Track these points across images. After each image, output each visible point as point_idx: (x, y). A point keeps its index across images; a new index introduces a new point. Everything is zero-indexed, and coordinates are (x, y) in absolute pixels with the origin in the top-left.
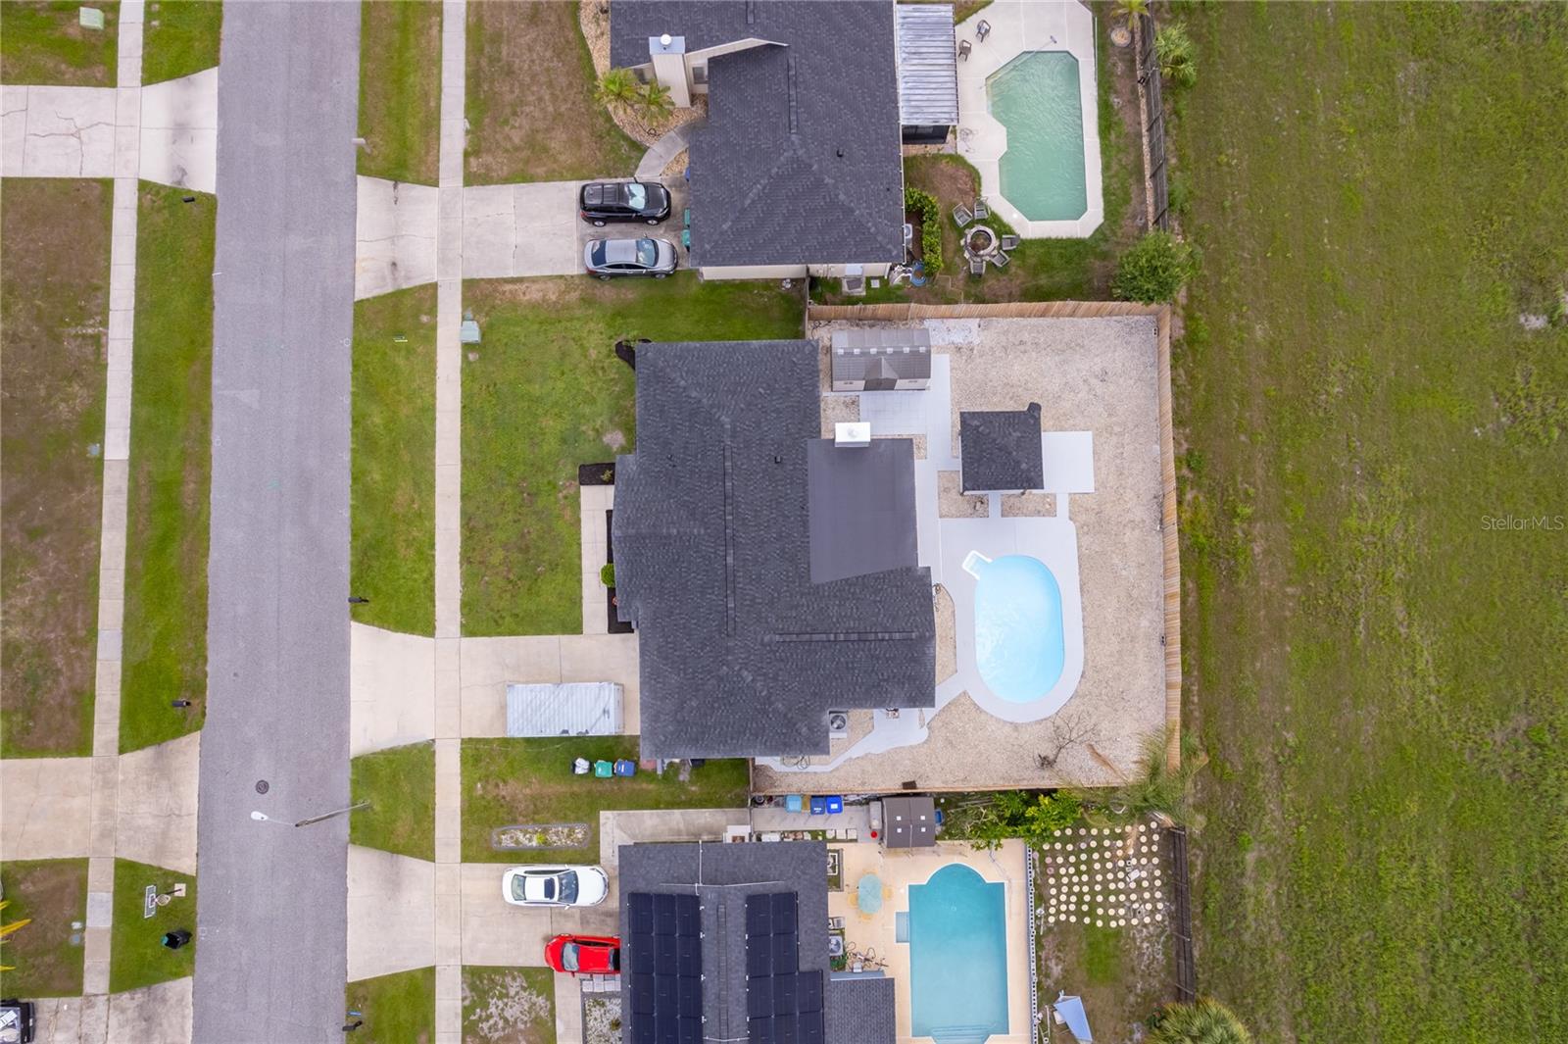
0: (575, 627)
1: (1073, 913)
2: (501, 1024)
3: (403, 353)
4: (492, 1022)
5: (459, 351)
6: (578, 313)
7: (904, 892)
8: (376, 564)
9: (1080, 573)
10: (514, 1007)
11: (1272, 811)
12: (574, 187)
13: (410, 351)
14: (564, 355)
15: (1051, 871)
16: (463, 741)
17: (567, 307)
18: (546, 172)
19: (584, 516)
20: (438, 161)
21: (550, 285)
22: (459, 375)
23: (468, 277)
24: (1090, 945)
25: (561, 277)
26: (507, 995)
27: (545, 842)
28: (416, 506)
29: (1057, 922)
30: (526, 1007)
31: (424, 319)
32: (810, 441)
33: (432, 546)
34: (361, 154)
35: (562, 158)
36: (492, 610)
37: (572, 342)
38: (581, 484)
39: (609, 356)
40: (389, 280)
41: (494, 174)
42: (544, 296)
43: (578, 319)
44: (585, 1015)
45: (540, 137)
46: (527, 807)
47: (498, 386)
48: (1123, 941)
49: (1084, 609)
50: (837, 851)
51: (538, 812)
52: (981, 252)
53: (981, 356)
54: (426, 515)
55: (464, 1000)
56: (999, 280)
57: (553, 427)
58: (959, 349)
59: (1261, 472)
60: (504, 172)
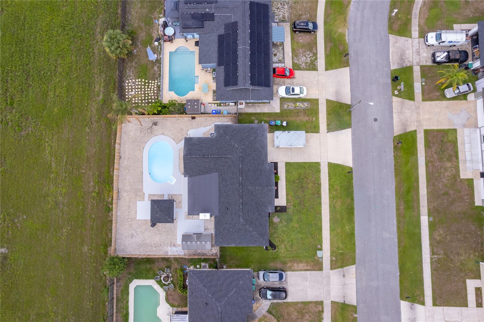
0: (287, 164)
1: (150, 83)
2: (307, 56)
3: (340, 248)
4: (309, 56)
5: (323, 248)
6: (288, 259)
7: (196, 89)
8: (346, 184)
9: (143, 177)
10: (303, 60)
11: (94, 109)
12: (289, 300)
13: (338, 248)
14: (291, 246)
15: (156, 94)
16: (319, 132)
17: (291, 261)
18: (298, 305)
19: (285, 197)
20: (331, 310)
21: (296, 269)
22: (323, 241)
23: (321, 272)
24: (146, 75)
25: (293, 271)
26: (305, 63)
27: (295, 104)
28: (335, 201)
29: (155, 81)
30: (300, 60)
31: (334, 259)
32: (218, 215)
33: (329, 189)
34: (356, 312)
35: (293, 309)
36: (311, 170)
37: (289, 250)
38: (286, 207)
39: (278, 245)
40: (345, 271)
41: (314, 305)
42: (298, 265)
43: (287, 257)
44: (284, 58)
45: (300, 317)
46: (300, 114)
47: (311, 237)
48: (137, 75)
49: (142, 167)
50: (214, 100)
51: (298, 112)
52: (166, 275)
53: (168, 243)
54: (332, 198)
55: (317, 62)
56: (162, 267)
57: (294, 224)
58: (174, 245)
59: (89, 206)
60: (311, 305)
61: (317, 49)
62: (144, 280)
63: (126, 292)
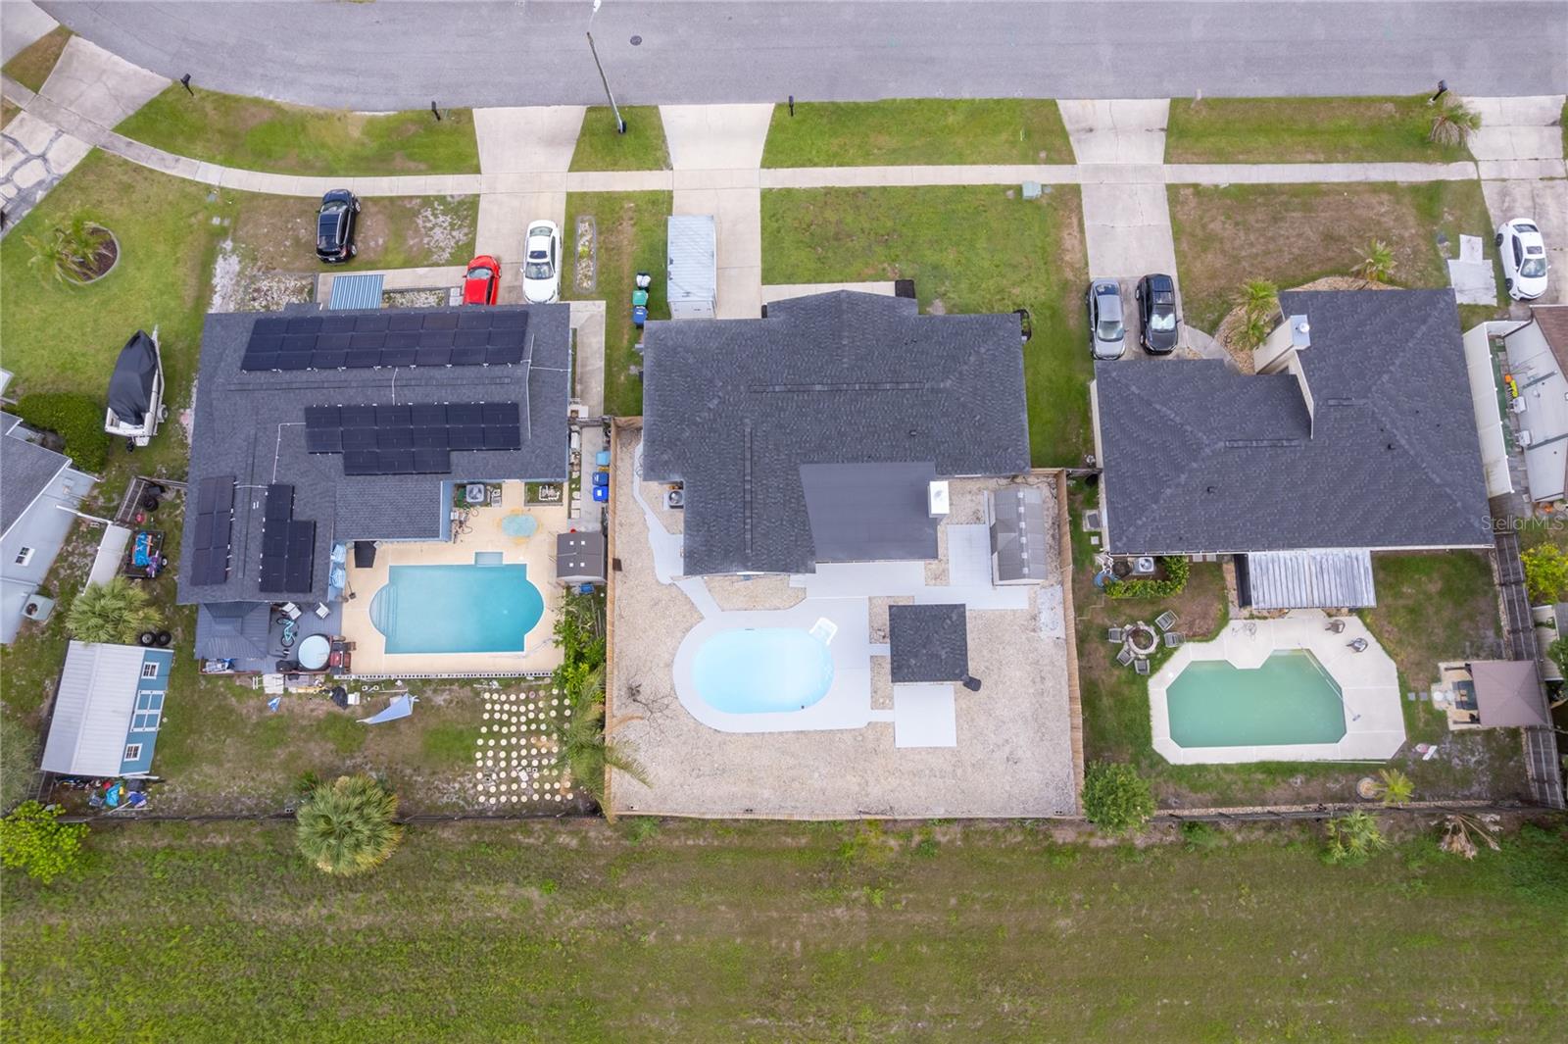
0: (768, 278)
1: (492, 715)
2: (429, 225)
3: (1011, 138)
4: (431, 218)
5: (1015, 183)
6: (1054, 278)
7: (521, 560)
8: (825, 120)
9: (816, 732)
11: (578, 917)
13: (1013, 144)
15: (532, 695)
16: (670, 192)
17: (1059, 270)
18: (1184, 250)
20: (1188, 163)
21: (1079, 255)
22: (992, 183)
23: (1082, 188)
24: (461, 732)
25: (1087, 264)
26: (452, 229)
28: (876, 151)
29: (484, 701)
31: (1043, 155)
32: (933, 464)
33: (840, 165)
34: (1188, 101)
35: (1198, 264)
36: (784, 212)
37: (1026, 273)
38: (897, 282)
39: (1014, 304)
40: (1077, 126)
41: (1179, 208)
43: (1048, 279)
45: (1217, 245)
46: (612, 242)
48: (461, 764)
49: (781, 734)
50: (560, 500)
51: (607, 250)
52: (1131, 640)
53: (1028, 639)
54: (867, 158)
55: (452, 196)
56: (1104, 657)
57: (949, 258)
58: (1034, 618)
59: (918, 918)
60: (1181, 217)
61: (411, 198)
62: (1152, 712)
63: (1196, 775)
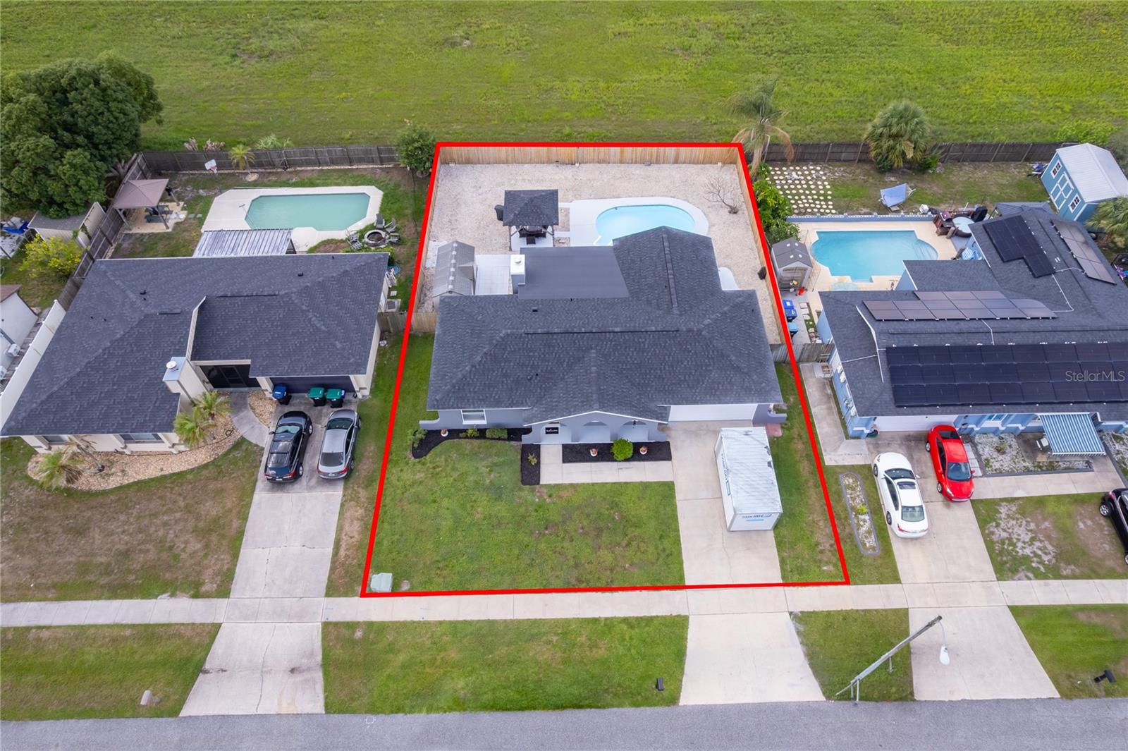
0: (668, 489)
2: (1037, 544)
3: (391, 657)
4: (1039, 552)
5: (398, 600)
10: (1017, 533)
12: (259, 496)
13: (391, 649)
14: (417, 499)
17: (370, 500)
18: (239, 519)
19: (567, 481)
20: (193, 624)
23: (323, 592)
26: (1010, 539)
27: (863, 508)
28: (555, 640)
30: (1014, 522)
31: (359, 634)
33: (595, 621)
36: (658, 560)
38: (538, 483)
40: (307, 675)
41: (225, 569)
42: (358, 519)
45: (202, 524)
47: (438, 558)
52: (384, 237)
55: (1029, 579)
60: (226, 557)
